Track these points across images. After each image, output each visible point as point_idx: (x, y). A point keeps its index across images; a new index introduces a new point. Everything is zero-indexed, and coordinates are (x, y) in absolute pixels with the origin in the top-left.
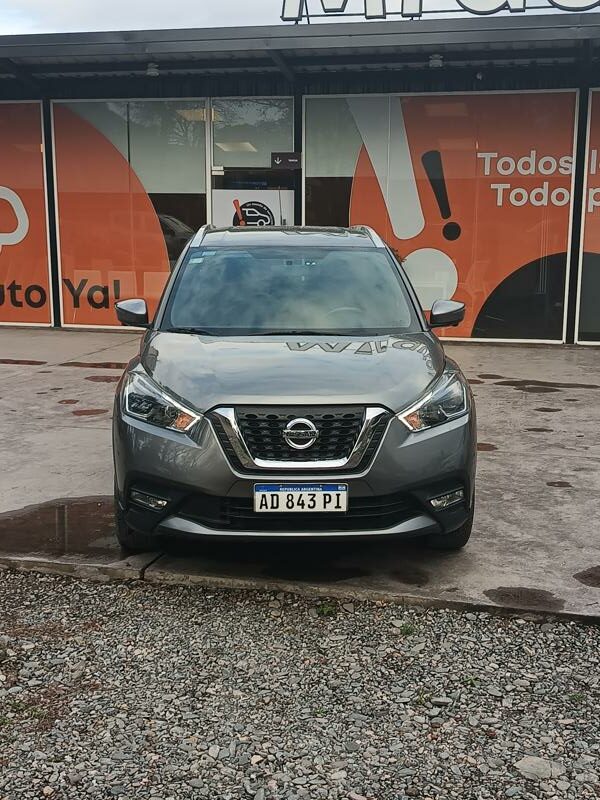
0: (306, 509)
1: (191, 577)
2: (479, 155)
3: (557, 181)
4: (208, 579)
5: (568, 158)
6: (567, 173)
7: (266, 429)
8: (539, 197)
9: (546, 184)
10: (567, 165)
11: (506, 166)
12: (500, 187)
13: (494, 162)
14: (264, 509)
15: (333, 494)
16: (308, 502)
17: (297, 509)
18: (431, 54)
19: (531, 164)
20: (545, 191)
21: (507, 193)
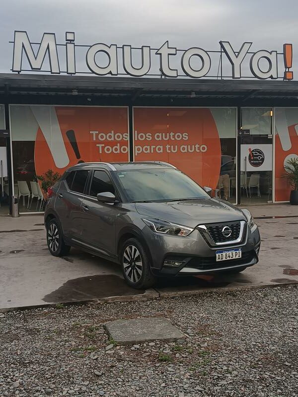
0: (231, 258)
1: (179, 293)
2: (91, 132)
3: (123, 143)
4: (185, 292)
5: (126, 134)
6: (126, 140)
7: (216, 231)
8: (116, 150)
9: (118, 144)
10: (126, 137)
11: (102, 137)
12: (100, 146)
13: (97, 135)
14: (219, 260)
15: (238, 252)
16: (231, 256)
17: (228, 259)
18: (73, 89)
19: (112, 136)
20: (118, 147)
21: (103, 148)
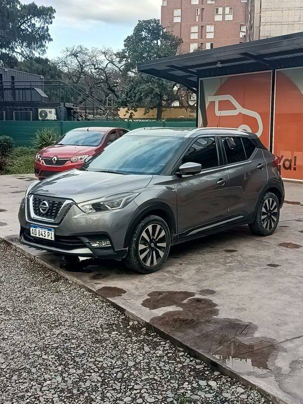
0: (43, 237)
14: (33, 235)
15: (50, 232)
16: (44, 235)
17: (41, 237)
